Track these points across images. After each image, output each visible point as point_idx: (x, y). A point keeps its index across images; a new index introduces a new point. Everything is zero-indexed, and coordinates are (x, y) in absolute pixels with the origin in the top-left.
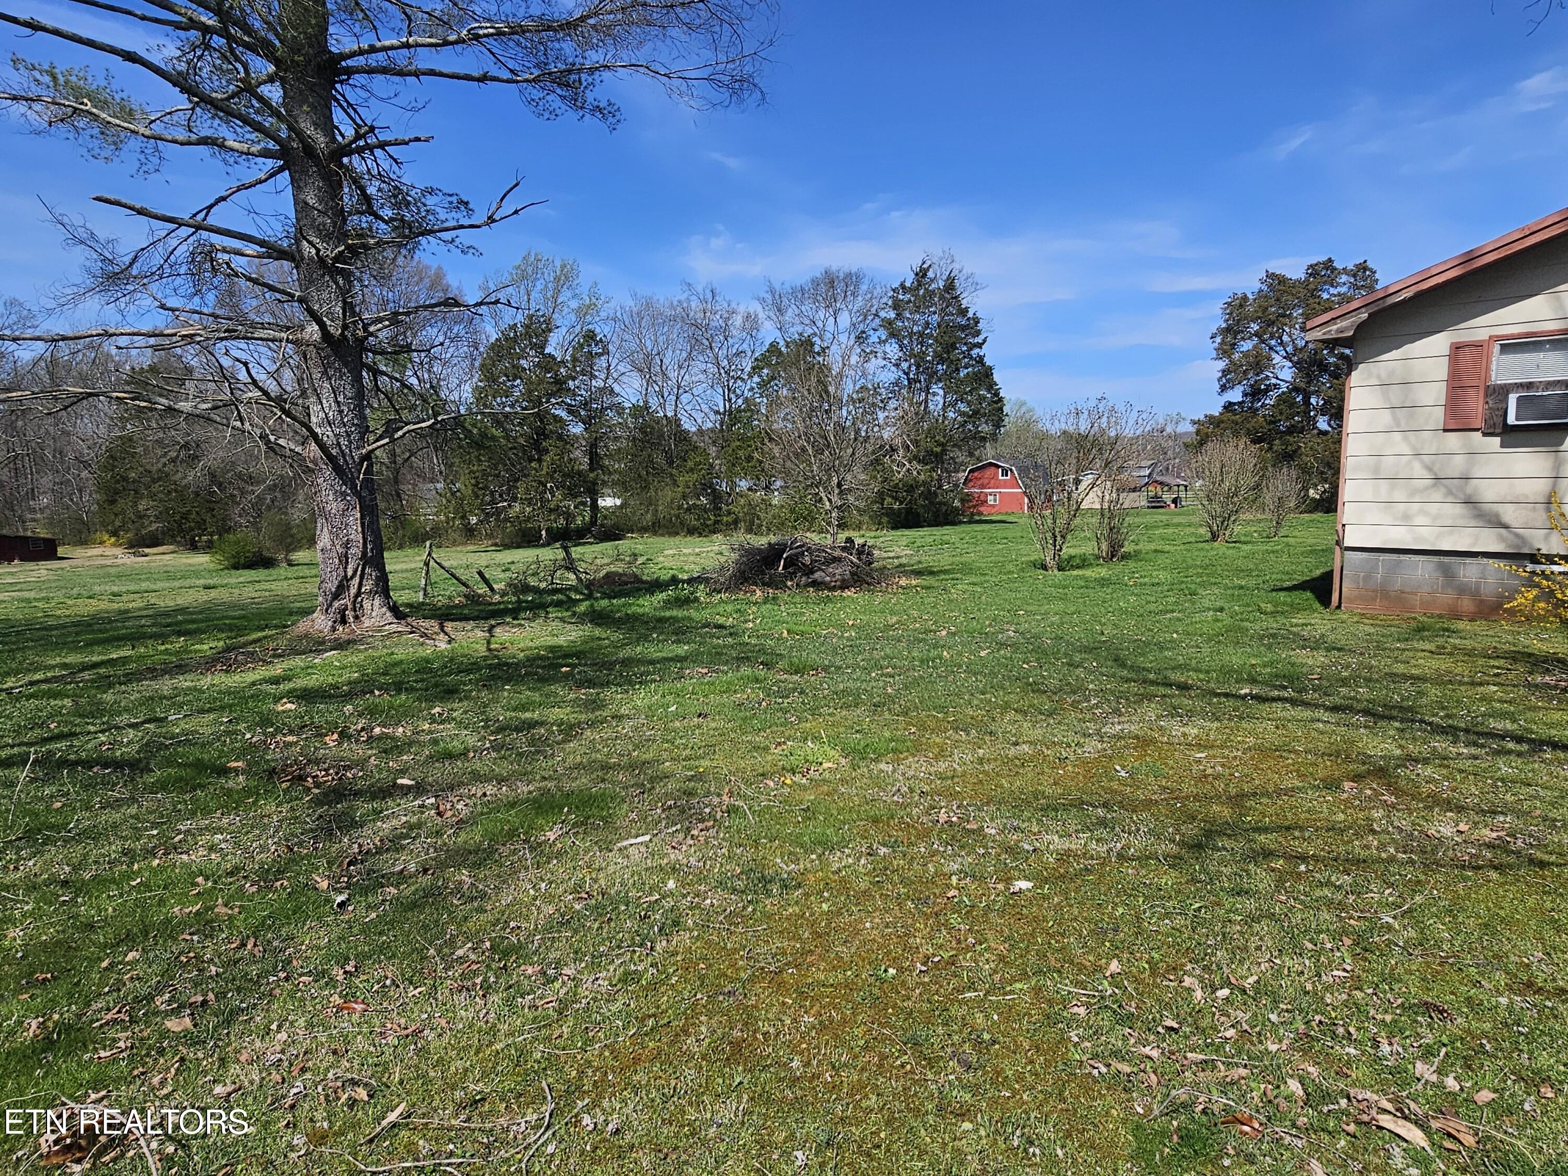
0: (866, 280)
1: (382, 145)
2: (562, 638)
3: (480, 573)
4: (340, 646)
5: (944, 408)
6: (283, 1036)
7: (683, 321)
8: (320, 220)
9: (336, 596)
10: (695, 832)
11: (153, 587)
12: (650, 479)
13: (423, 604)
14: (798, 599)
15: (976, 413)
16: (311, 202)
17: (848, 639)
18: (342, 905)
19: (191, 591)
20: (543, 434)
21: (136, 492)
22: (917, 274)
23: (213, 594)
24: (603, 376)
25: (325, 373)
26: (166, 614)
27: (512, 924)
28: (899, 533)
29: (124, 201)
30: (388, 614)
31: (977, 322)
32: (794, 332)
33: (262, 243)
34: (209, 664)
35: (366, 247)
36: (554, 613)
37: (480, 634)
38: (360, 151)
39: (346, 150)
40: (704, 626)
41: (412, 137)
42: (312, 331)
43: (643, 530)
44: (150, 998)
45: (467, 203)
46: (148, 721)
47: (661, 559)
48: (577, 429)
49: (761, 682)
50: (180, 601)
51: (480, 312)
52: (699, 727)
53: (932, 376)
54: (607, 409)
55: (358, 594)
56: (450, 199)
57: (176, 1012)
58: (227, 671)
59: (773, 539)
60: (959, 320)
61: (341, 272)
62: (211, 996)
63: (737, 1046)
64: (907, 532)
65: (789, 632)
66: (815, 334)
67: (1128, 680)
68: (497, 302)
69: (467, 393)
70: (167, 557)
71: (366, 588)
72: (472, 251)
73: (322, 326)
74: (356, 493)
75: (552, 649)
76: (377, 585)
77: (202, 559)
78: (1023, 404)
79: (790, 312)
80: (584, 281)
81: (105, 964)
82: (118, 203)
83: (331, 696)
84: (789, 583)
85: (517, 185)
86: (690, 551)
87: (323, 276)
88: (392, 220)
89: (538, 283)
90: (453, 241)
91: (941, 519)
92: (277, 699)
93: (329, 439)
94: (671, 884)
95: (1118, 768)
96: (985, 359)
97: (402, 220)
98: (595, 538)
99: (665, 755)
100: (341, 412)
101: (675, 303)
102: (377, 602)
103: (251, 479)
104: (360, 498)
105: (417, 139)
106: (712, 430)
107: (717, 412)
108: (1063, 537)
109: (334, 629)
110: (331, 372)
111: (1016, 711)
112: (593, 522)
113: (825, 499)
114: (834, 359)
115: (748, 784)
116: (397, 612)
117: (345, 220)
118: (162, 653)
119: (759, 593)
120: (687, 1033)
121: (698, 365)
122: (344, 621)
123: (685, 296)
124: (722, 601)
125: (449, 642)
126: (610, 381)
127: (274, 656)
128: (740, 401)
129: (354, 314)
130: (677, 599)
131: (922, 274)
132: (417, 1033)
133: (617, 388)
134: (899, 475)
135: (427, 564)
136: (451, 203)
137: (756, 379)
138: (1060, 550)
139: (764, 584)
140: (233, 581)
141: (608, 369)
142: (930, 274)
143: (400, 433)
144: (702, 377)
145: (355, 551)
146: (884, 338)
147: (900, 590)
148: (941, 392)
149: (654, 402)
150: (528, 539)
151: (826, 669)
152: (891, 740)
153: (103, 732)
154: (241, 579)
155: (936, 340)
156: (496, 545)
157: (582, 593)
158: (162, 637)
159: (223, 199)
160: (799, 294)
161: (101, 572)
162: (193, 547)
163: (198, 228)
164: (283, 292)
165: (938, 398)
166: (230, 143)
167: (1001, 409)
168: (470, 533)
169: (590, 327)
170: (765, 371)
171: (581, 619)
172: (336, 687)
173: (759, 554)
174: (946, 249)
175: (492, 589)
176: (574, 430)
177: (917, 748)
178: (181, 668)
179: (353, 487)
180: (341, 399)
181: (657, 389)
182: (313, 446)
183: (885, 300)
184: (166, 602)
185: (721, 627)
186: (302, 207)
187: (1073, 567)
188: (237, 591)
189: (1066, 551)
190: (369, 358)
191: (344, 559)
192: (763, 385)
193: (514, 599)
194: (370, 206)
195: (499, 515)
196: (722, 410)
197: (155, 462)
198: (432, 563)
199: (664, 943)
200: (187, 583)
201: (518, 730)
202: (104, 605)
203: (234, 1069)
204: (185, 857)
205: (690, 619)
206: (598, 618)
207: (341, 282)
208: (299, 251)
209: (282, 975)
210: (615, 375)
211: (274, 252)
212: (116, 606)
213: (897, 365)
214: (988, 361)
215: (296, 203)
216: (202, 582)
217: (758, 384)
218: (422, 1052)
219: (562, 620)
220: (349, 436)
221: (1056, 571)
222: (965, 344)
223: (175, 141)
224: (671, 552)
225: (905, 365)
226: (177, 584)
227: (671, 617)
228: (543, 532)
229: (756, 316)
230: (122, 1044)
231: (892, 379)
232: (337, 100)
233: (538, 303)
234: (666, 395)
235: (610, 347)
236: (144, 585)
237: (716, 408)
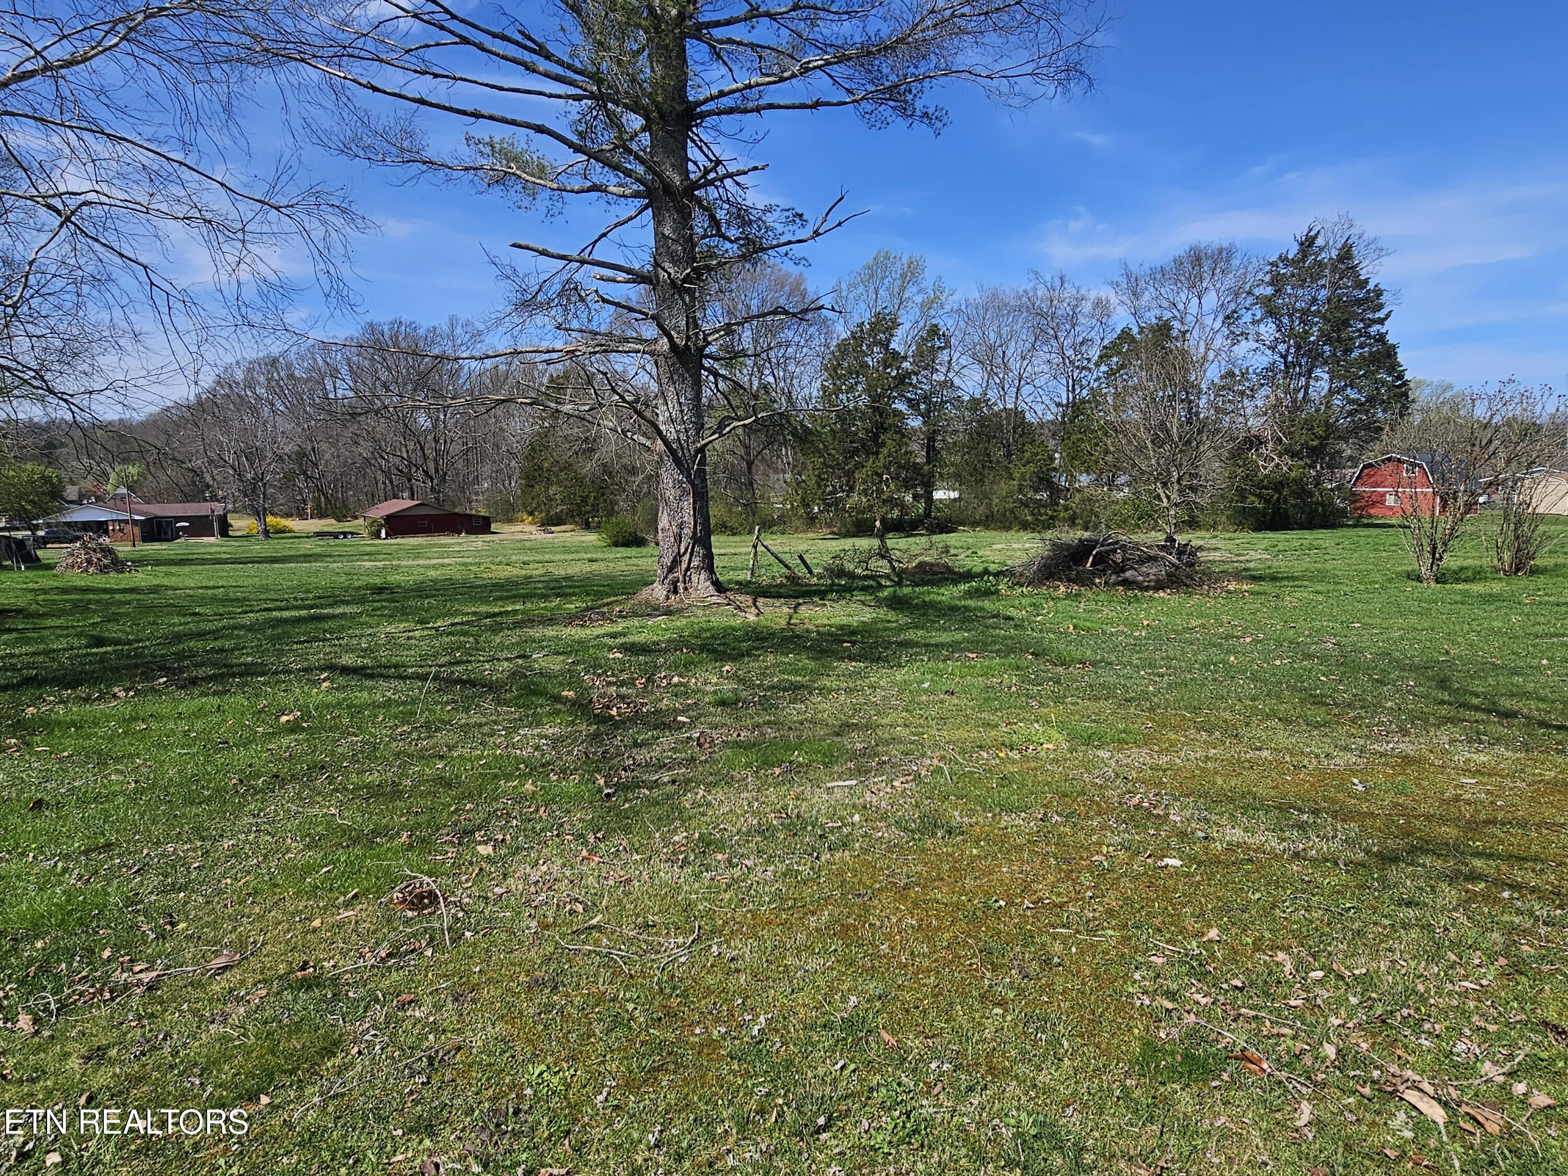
0: (1239, 255)
1: (730, 175)
2: (856, 618)
3: (801, 558)
4: (669, 612)
5: (1331, 392)
6: (544, 868)
7: (1028, 311)
8: (673, 247)
9: (671, 570)
10: (896, 783)
11: (554, 558)
12: (986, 472)
13: (750, 582)
14: (1102, 597)
15: (1371, 400)
16: (667, 233)
17: (1135, 638)
18: (608, 795)
19: (579, 563)
20: (882, 427)
21: (548, 479)
22: (1302, 244)
23: (595, 566)
24: (944, 370)
25: (671, 378)
26: (556, 581)
27: (722, 826)
28: (1260, 535)
29: (531, 245)
30: (711, 588)
31: (1379, 294)
32: (1151, 318)
33: (628, 271)
34: (571, 619)
35: (709, 269)
36: (859, 596)
37: (786, 610)
38: (711, 183)
39: (695, 186)
40: (994, 617)
41: (751, 167)
42: (664, 345)
43: (974, 524)
44: (472, 832)
45: (801, 215)
46: (519, 657)
47: (988, 553)
48: (915, 423)
49: (1022, 669)
50: (570, 571)
51: (807, 317)
52: (942, 702)
53: (1316, 357)
54: (946, 402)
55: (688, 569)
56: (787, 214)
57: (486, 843)
58: (582, 626)
59: (1087, 535)
60: (1355, 293)
61: (690, 292)
62: (508, 837)
63: (846, 928)
64: (1270, 535)
65: (1075, 627)
66: (1174, 317)
67: (1443, 702)
68: (822, 307)
69: (815, 390)
70: (567, 534)
71: (695, 563)
72: (803, 262)
73: (671, 339)
74: (691, 481)
75: (842, 627)
76: (703, 562)
77: (591, 538)
78: (1450, 387)
79: (1146, 297)
80: (928, 279)
81: (452, 809)
82: (527, 248)
83: (651, 651)
84: (1097, 581)
85: (841, 199)
86: (1020, 546)
87: (673, 295)
88: (738, 239)
89: (886, 281)
90: (786, 254)
91: (1317, 521)
92: (611, 649)
93: (672, 436)
94: (857, 818)
95: (1356, 781)
96: (1388, 337)
97: (747, 238)
98: (927, 529)
99: (900, 721)
100: (682, 411)
101: (1021, 293)
102: (702, 577)
103: (633, 471)
104: (693, 486)
105: (755, 168)
106: (1052, 422)
107: (1058, 405)
108: (1445, 544)
109: (668, 598)
110: (676, 377)
111: (1280, 719)
112: (927, 514)
113: (1163, 496)
114: (1195, 345)
115: (963, 752)
116: (720, 587)
117: (694, 245)
118: (542, 609)
119: (1062, 589)
120: (813, 913)
121: (1041, 356)
122: (676, 592)
123: (1032, 285)
124: (1023, 595)
125: (758, 615)
126: (951, 375)
127: (620, 617)
128: (1085, 392)
129: (697, 326)
130: (977, 590)
131: (1308, 243)
132: (629, 880)
133: (957, 381)
134: (1265, 469)
135: (755, 547)
136: (788, 217)
137: (1103, 368)
138: (1441, 558)
139: (1069, 580)
140: (611, 556)
141: (949, 362)
142: (1320, 242)
143: (728, 429)
144: (1046, 368)
145: (688, 532)
146: (1258, 318)
147: (1224, 594)
148: (1326, 376)
149: (992, 395)
150: (862, 529)
151: (1094, 664)
152: (1124, 731)
153: (488, 661)
154: (618, 555)
155: (1324, 318)
156: (832, 533)
157: (892, 580)
158: (544, 597)
159: (604, 235)
160: (1159, 275)
161: (519, 545)
162: (587, 526)
163: (583, 262)
164: (641, 312)
165: (1322, 382)
166: (611, 189)
167: (1406, 395)
168: (811, 521)
169: (934, 322)
170: (1115, 359)
171: (880, 603)
172: (656, 643)
173: (1068, 550)
174: (1343, 212)
175: (810, 572)
176: (913, 424)
177: (1147, 741)
178: (551, 621)
179: (688, 476)
180: (682, 400)
181: (998, 381)
182: (659, 441)
183: (1260, 276)
184: (559, 571)
185: (1009, 618)
186: (660, 236)
187: (1458, 580)
188: (612, 565)
189: (1449, 562)
190: (707, 363)
191: (679, 538)
192: (1111, 373)
193: (829, 582)
194: (719, 229)
195: (837, 505)
196: (1065, 402)
197: (564, 453)
198: (760, 548)
199: (828, 856)
200: (577, 556)
201: (785, 690)
202: (516, 572)
203: (510, 881)
204: (518, 752)
205: (982, 609)
206: (896, 603)
207: (687, 299)
208: (657, 276)
209: (555, 833)
210: (957, 368)
211: (639, 278)
212: (524, 572)
213: (1272, 348)
214: (1391, 339)
215: (656, 235)
216: (589, 556)
217: (1104, 372)
218: (627, 894)
219: (863, 603)
220: (687, 431)
221: (1433, 584)
222: (1361, 320)
223: (572, 191)
224: (1000, 546)
225: (1282, 348)
226: (570, 557)
227: (964, 607)
228: (878, 523)
229: (1108, 301)
230: (450, 855)
231: (1265, 365)
232: (693, 141)
233: (885, 301)
234: (1007, 386)
235: (953, 340)
236: (547, 557)
237: (1057, 400)
